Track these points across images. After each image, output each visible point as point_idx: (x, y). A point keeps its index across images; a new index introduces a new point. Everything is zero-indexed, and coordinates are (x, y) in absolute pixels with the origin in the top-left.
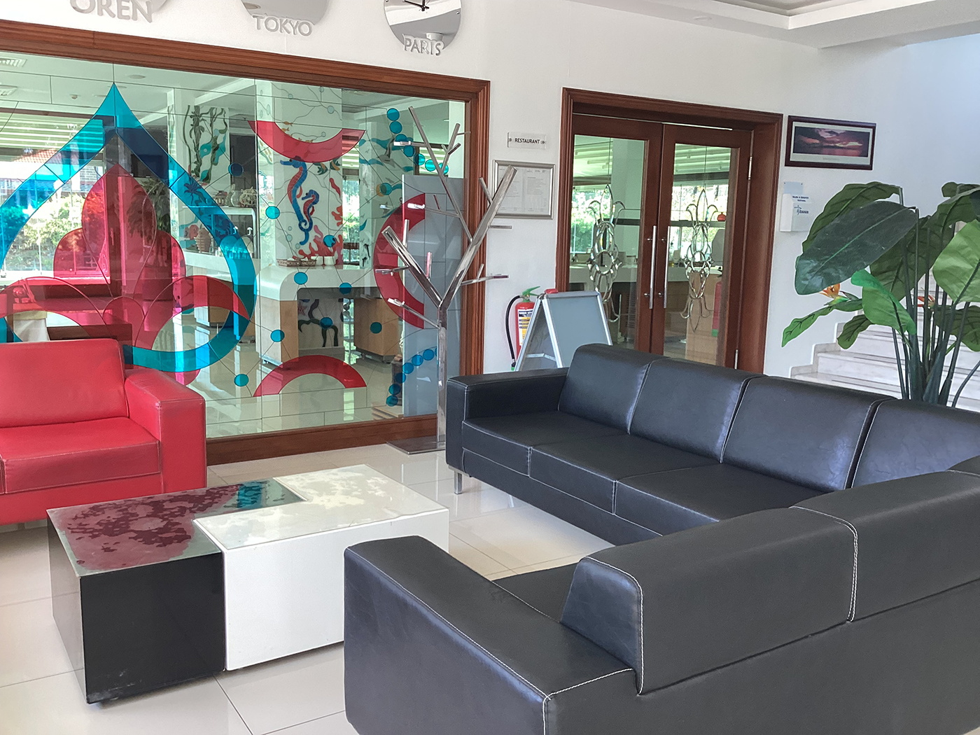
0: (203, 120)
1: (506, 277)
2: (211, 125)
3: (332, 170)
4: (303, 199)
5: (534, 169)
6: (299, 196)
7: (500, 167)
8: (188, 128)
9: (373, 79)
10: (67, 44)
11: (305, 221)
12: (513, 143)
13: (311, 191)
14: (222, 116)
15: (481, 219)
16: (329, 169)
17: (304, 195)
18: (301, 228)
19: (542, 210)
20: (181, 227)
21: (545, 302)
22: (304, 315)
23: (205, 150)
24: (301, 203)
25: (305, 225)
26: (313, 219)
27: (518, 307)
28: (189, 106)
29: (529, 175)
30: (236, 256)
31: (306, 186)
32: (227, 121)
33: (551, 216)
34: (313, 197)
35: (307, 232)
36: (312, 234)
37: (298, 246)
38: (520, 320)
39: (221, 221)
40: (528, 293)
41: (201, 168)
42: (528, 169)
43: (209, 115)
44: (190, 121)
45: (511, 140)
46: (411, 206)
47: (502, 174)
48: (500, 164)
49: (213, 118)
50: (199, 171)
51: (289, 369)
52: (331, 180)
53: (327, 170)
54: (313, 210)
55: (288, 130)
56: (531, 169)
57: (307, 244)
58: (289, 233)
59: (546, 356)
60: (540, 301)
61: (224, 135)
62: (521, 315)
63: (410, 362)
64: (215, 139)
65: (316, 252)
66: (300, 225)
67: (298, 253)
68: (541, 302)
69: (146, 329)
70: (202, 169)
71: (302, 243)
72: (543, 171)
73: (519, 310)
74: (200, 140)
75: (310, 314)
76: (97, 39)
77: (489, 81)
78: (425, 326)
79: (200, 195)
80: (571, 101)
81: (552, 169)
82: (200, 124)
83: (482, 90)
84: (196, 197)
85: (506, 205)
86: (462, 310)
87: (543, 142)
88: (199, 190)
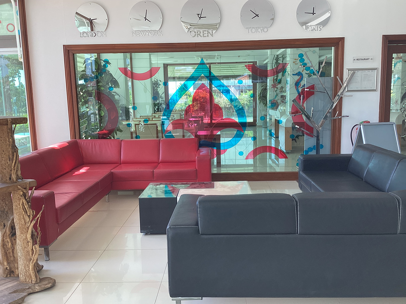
0: (280, 60)
1: (348, 116)
2: (282, 62)
4: (301, 88)
5: (367, 71)
6: (299, 88)
7: (349, 71)
8: (274, 63)
9: (292, 44)
12: (356, 61)
14: (286, 58)
17: (301, 86)
19: (371, 87)
20: (270, 101)
21: (362, 127)
28: (275, 55)
29: (364, 73)
30: (282, 111)
31: (303, 83)
33: (376, 90)
40: (362, 123)
41: (278, 78)
42: (364, 71)
44: (275, 61)
45: (354, 60)
47: (350, 74)
49: (283, 59)
54: (304, 92)
55: (296, 62)
56: (365, 71)
60: (360, 126)
63: (307, 150)
64: (283, 67)
69: (263, 139)
72: (372, 71)
76: (197, 45)
77: (344, 37)
78: (314, 136)
79: (277, 88)
80: (386, 40)
81: (376, 70)
82: (278, 62)
83: (341, 41)
84: (276, 89)
85: (352, 87)
86: (331, 130)
87: (371, 59)
88: (277, 86)
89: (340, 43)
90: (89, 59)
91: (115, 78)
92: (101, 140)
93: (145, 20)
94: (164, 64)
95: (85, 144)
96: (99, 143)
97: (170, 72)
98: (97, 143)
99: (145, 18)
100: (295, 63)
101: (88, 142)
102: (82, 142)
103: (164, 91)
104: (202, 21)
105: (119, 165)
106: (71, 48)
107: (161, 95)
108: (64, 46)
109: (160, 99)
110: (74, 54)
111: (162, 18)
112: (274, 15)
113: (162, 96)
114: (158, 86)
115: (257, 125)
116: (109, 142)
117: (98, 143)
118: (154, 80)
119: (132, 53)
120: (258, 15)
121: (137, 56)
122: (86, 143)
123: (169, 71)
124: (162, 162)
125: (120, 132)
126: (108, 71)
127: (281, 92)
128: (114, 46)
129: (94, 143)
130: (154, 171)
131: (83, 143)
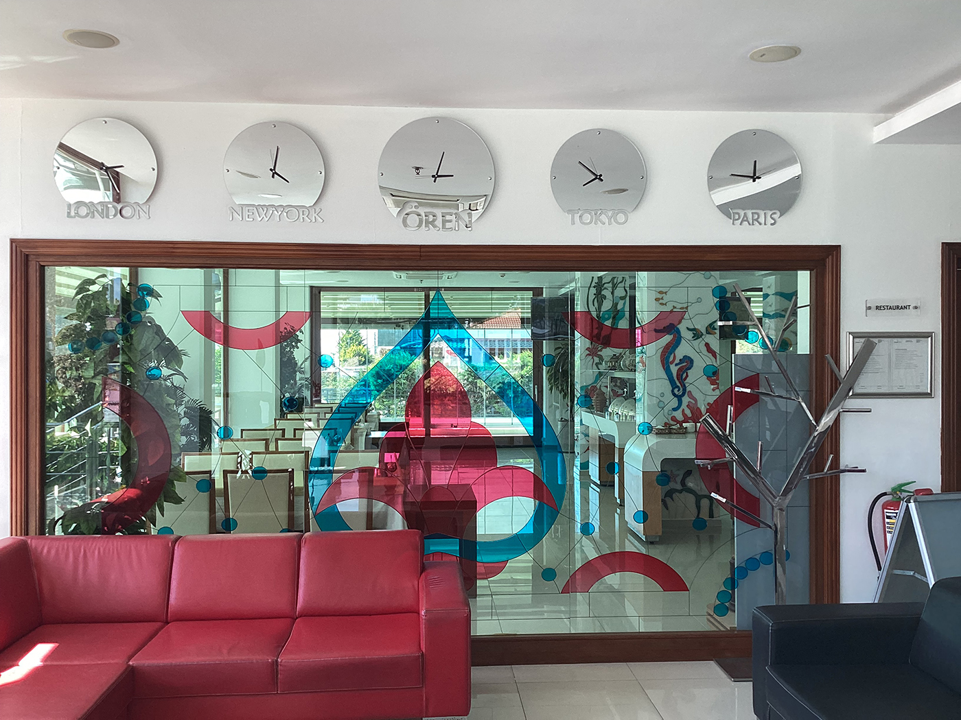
1: (863, 471)
2: (612, 293)
3: (707, 335)
4: (676, 365)
5: (903, 340)
6: (672, 363)
7: (856, 340)
8: (592, 297)
9: (695, 259)
10: (398, 258)
11: (678, 387)
12: (873, 312)
13: (685, 357)
14: (622, 285)
15: (832, 397)
16: (705, 333)
17: (677, 361)
18: (674, 395)
19: (918, 387)
20: (582, 388)
21: (912, 506)
22: (676, 483)
23: (606, 316)
24: (674, 369)
25: (678, 391)
26: (687, 385)
27: (885, 506)
28: (593, 277)
29: (896, 346)
30: (621, 418)
31: (680, 352)
32: (628, 289)
33: (931, 394)
34: (688, 362)
35: (680, 398)
36: (686, 400)
37: (670, 412)
38: (888, 523)
39: (619, 381)
40: (899, 488)
42: (895, 340)
43: (610, 285)
44: (593, 291)
45: (869, 308)
46: (737, 389)
47: (859, 346)
48: (856, 336)
49: (614, 287)
50: (600, 335)
51: (652, 543)
52: (707, 345)
53: (702, 334)
54: (687, 376)
55: (662, 299)
56: (899, 340)
57: (680, 410)
58: (662, 399)
59: (917, 575)
60: (906, 503)
61: (623, 301)
62: (889, 517)
63: (743, 565)
64: (615, 305)
65: (690, 418)
66: (673, 391)
67: (670, 420)
68: (907, 506)
70: (603, 334)
71: (675, 409)
72: (918, 342)
73: (885, 511)
74: (602, 307)
75: (683, 483)
76: (424, 252)
77: (840, 246)
78: (761, 525)
79: (601, 358)
80: (954, 257)
81: (930, 338)
82: (603, 293)
83: (830, 257)
84: (597, 360)
85: (865, 383)
86: (810, 507)
87: (916, 308)
88: (599, 353)
89: (829, 261)
90: (93, 282)
91: (169, 340)
92: (108, 541)
93: (273, 177)
94: (312, 287)
95: (53, 552)
96: (99, 549)
97: (326, 306)
98: (94, 552)
99: (271, 170)
100: (661, 301)
101: (63, 545)
102: (44, 547)
103: (308, 354)
104: (443, 187)
105: (162, 628)
106: (34, 248)
107: (302, 364)
108: (12, 241)
109: (298, 373)
110: (44, 266)
111: (323, 173)
112: (645, 177)
113: (303, 366)
114: (293, 344)
115: (545, 443)
116: (133, 548)
117: (96, 552)
118: (285, 328)
119: (230, 270)
120: (601, 175)
121: (244, 278)
122: (57, 551)
123: (324, 304)
124: (305, 616)
125: (175, 504)
126: (152, 321)
127: (614, 368)
128: (171, 245)
129: (85, 551)
130: (277, 661)
131: (45, 551)
